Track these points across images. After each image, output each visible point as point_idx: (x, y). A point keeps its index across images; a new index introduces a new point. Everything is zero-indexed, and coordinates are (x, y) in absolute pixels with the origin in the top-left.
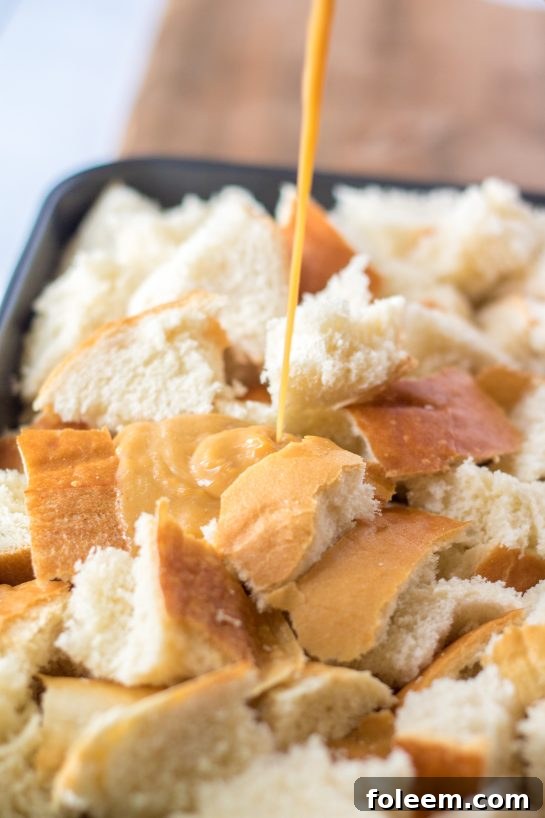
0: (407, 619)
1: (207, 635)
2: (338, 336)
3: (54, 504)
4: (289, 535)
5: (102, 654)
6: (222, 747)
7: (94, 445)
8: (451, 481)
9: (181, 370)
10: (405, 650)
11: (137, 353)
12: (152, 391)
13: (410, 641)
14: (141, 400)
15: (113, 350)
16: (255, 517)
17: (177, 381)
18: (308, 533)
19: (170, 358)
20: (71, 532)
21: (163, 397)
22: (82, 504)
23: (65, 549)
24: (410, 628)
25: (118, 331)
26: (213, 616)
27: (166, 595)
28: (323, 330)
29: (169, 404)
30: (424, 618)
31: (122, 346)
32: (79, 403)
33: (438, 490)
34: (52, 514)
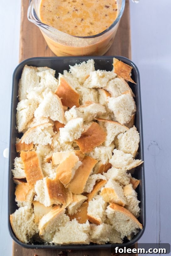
0: (88, 184)
1: (57, 199)
2: (72, 132)
3: (29, 170)
4: (68, 177)
5: (41, 201)
6: (62, 221)
7: (33, 155)
8: (94, 151)
9: (46, 135)
10: (88, 190)
11: (37, 133)
12: (41, 139)
13: (89, 188)
14: (40, 141)
15: (33, 132)
16: (62, 173)
17: (45, 137)
18: (71, 176)
19: (43, 133)
20: (33, 176)
21: (43, 140)
22: (33, 170)
23: (32, 179)
24: (89, 185)
25: (33, 129)
26: (57, 195)
27: (50, 195)
28: (69, 132)
29: (44, 142)
30: (91, 183)
31: (35, 131)
32: (29, 142)
33: (92, 153)
34: (29, 173)
